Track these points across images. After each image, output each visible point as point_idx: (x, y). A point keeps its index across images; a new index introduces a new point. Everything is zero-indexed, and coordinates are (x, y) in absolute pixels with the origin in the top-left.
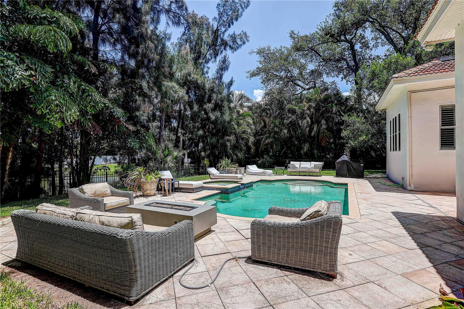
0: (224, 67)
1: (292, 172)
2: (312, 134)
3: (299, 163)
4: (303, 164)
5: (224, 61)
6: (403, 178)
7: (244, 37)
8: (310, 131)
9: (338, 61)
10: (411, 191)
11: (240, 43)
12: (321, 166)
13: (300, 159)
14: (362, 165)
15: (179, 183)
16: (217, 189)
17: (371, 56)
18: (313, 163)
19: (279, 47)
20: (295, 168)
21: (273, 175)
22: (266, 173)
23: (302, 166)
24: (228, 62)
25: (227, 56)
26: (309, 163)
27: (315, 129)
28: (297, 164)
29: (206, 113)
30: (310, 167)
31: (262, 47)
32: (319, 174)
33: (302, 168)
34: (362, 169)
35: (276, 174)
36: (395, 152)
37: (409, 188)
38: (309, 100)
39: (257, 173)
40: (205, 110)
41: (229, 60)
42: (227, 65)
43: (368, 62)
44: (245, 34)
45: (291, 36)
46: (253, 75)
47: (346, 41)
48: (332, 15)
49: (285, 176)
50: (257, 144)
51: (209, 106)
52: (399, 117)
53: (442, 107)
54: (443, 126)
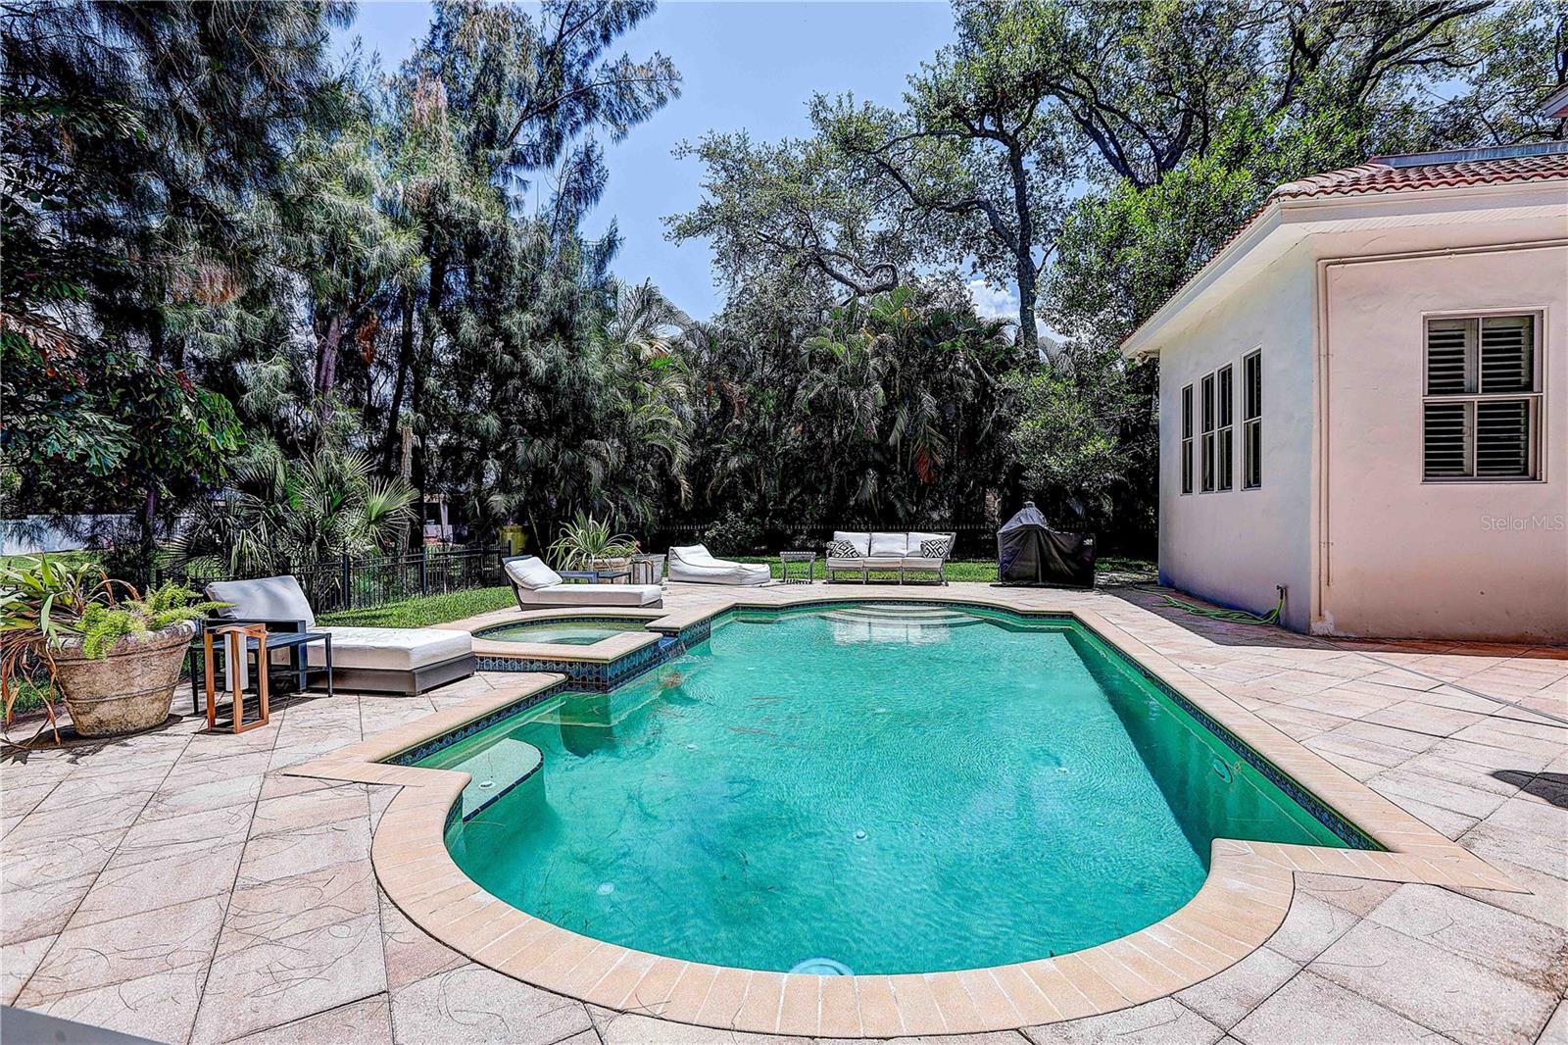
0: (583, 187)
1: (839, 569)
2: (894, 438)
3: (866, 536)
4: (880, 541)
5: (586, 163)
6: (1283, 591)
7: (663, 77)
8: (885, 430)
9: (964, 209)
10: (1332, 641)
11: (646, 100)
12: (945, 549)
14: (1089, 542)
16: (546, 665)
17: (1061, 201)
18: (918, 538)
19: (776, 145)
20: (854, 554)
21: (773, 581)
22: (746, 576)
23: (877, 547)
24: (599, 171)
25: (597, 151)
26: (902, 536)
27: (901, 423)
28: (858, 540)
29: (510, 348)
30: (905, 552)
31: (720, 132)
32: (935, 577)
33: (879, 555)
34: (1088, 555)
35: (786, 578)
36: (1216, 497)
37: (1317, 627)
39: (713, 576)
40: (507, 337)
41: (604, 163)
42: (596, 180)
43: (1053, 220)
44: (666, 64)
45: (815, 114)
46: (688, 230)
47: (1000, 135)
48: (953, 50)
49: (818, 584)
50: (698, 471)
51: (520, 322)
52: (1253, 365)
53: (1430, 322)
54: (1431, 392)
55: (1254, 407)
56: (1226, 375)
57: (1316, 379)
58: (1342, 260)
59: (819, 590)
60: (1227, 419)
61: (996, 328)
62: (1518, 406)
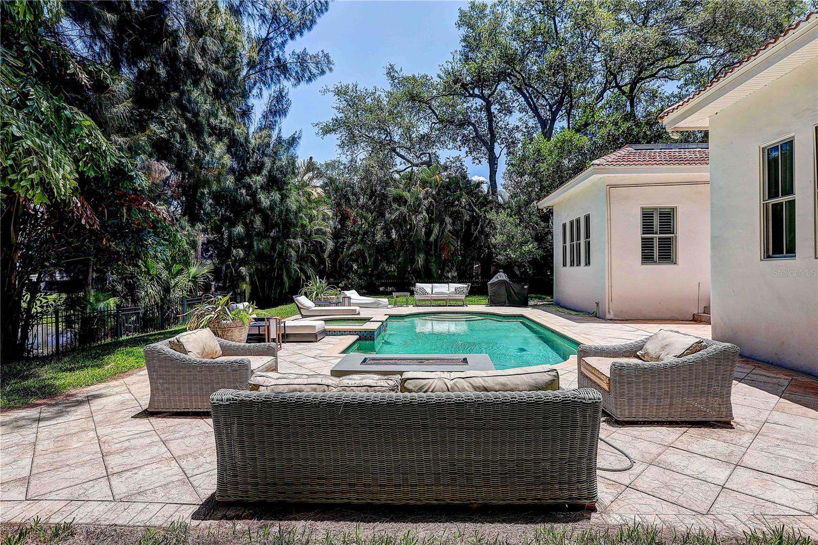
0: (278, 108)
1: (420, 300)
2: (432, 239)
3: (430, 285)
4: (437, 287)
5: (280, 97)
6: (597, 304)
7: (324, 64)
8: (429, 233)
9: (461, 125)
10: (612, 321)
11: (315, 71)
12: (465, 291)
13: (429, 278)
14: (526, 287)
15: (286, 325)
16: (351, 333)
17: (508, 125)
18: (453, 286)
19: (371, 89)
20: (426, 293)
21: (389, 306)
22: (380, 304)
23: (435, 290)
24: (286, 101)
25: (286, 91)
26: (447, 285)
27: (436, 231)
28: (427, 287)
30: (448, 292)
31: (345, 83)
32: (461, 303)
33: (437, 293)
34: (526, 292)
35: (395, 304)
36: (575, 268)
37: (608, 316)
38: (424, 184)
39: (364, 304)
40: (248, 187)
41: (288, 97)
42: (285, 106)
43: (504, 133)
44: (327, 56)
45: (389, 73)
46: (327, 130)
47: (482, 97)
48: (458, 52)
49: (411, 307)
51: (258, 180)
52: (587, 218)
53: (643, 209)
54: (643, 234)
55: (588, 235)
56: (578, 221)
57: (607, 228)
58: (615, 186)
59: (411, 309)
60: (578, 239)
61: (479, 184)
62: (670, 239)
